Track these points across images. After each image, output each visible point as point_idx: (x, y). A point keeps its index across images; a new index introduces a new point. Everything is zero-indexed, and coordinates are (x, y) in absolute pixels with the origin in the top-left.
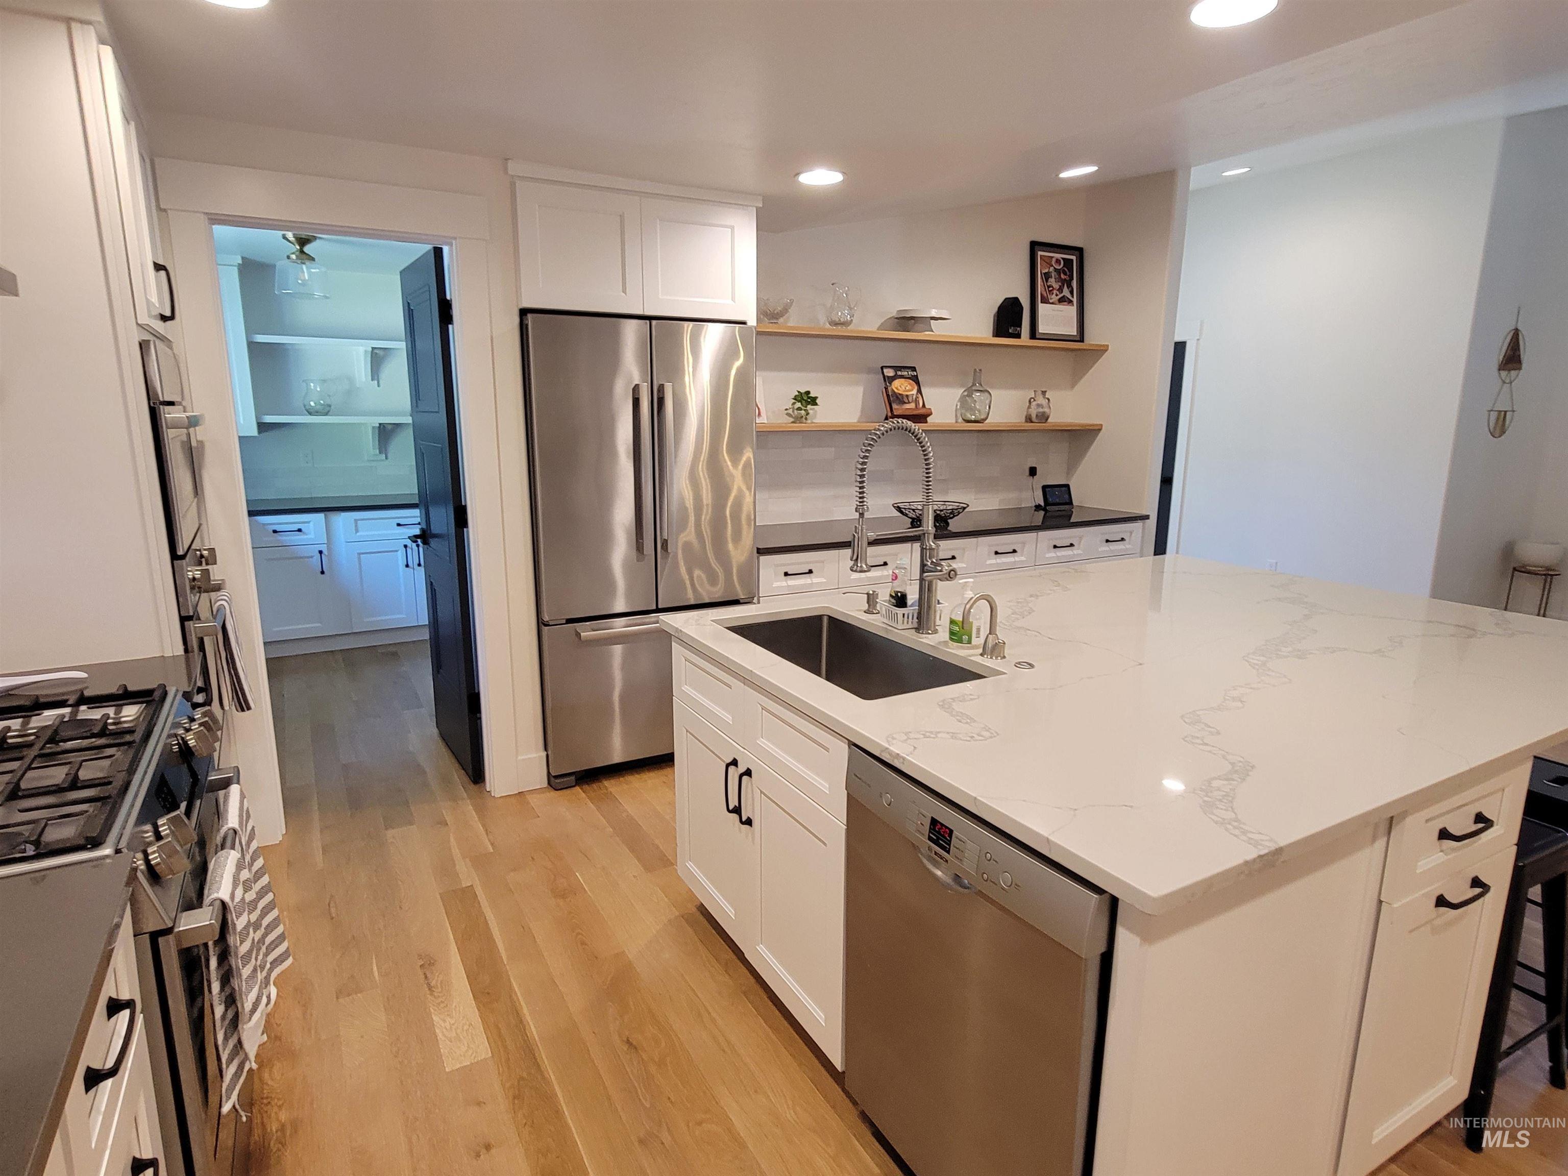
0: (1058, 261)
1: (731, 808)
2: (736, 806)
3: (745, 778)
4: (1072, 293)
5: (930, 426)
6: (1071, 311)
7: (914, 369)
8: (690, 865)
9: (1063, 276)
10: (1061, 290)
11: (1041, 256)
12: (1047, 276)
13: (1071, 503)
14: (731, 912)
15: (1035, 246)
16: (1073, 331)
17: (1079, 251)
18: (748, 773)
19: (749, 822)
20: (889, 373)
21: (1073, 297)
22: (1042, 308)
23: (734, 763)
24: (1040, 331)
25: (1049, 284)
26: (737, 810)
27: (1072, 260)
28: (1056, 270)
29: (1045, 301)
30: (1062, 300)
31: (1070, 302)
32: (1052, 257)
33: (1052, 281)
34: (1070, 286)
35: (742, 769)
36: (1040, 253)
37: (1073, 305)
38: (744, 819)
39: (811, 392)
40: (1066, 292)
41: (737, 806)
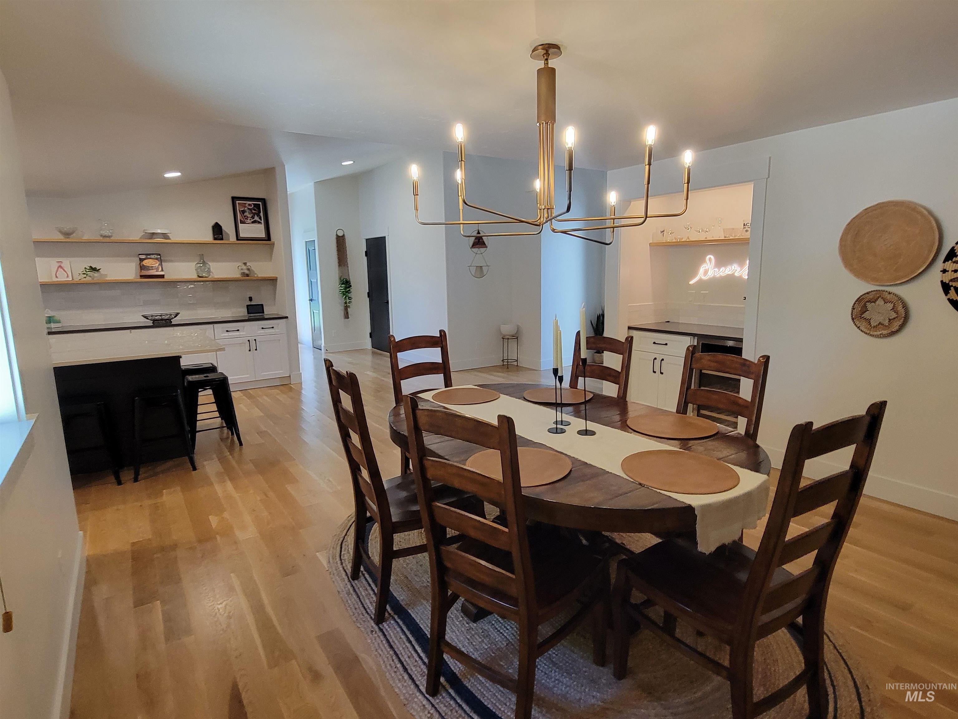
0: (249, 205)
4: (260, 218)
5: (166, 280)
6: (262, 227)
7: (159, 255)
9: (253, 211)
10: (253, 217)
11: (238, 203)
12: (243, 212)
13: (263, 312)
15: (234, 199)
16: (263, 235)
17: (264, 201)
20: (143, 257)
21: (261, 220)
22: (241, 226)
24: (241, 236)
25: (244, 215)
27: (260, 204)
28: (249, 209)
29: (242, 222)
30: (254, 222)
31: (259, 223)
32: (245, 204)
33: (247, 214)
34: (258, 215)
36: (237, 202)
37: (262, 224)
39: (97, 267)
40: (256, 218)
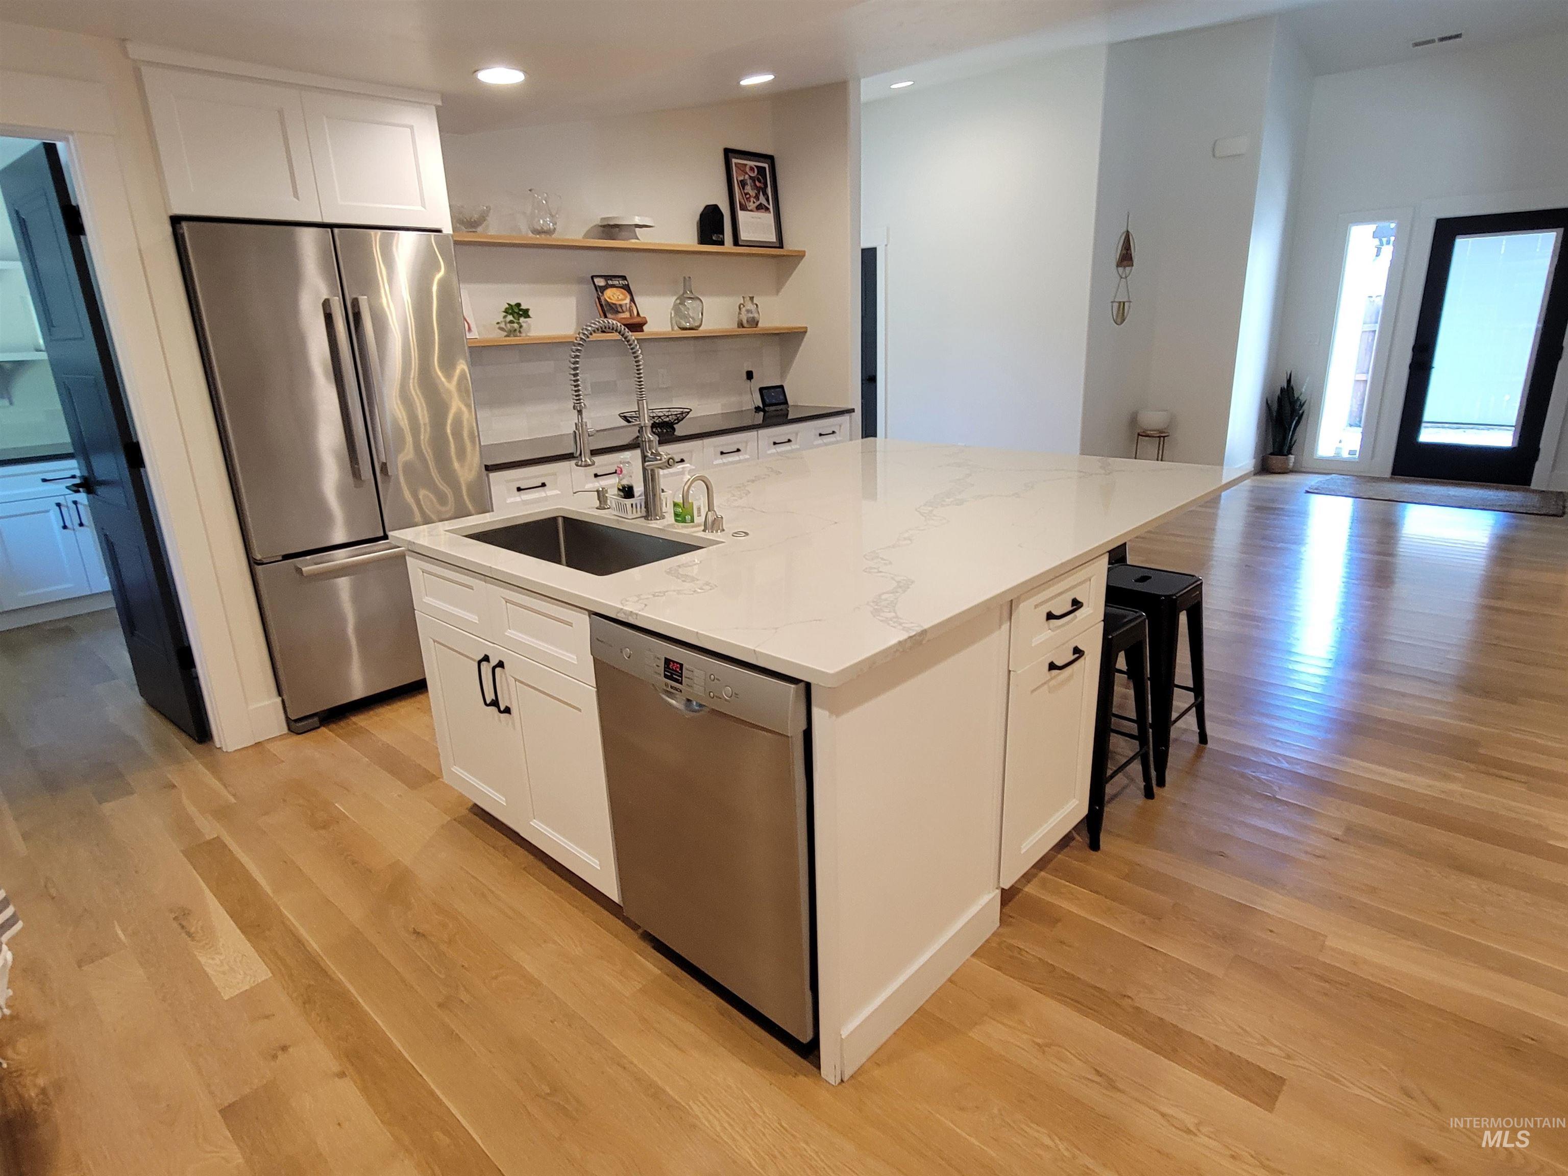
0: (752, 169)
1: (488, 702)
2: (493, 700)
3: (498, 670)
4: (768, 200)
5: (646, 335)
6: (769, 218)
7: (624, 278)
8: (456, 769)
9: (758, 184)
10: (757, 197)
11: (735, 163)
12: (743, 184)
13: (786, 402)
14: (502, 800)
15: (729, 153)
16: (773, 238)
17: (770, 159)
18: (501, 664)
19: (507, 710)
20: (600, 282)
21: (769, 204)
22: (742, 215)
23: (486, 659)
24: (742, 238)
25: (746, 191)
26: (495, 703)
27: (765, 168)
28: (751, 177)
29: (744, 208)
30: (760, 207)
31: (767, 209)
32: (746, 165)
33: (748, 189)
34: (765, 194)
35: (494, 662)
36: (734, 161)
37: (770, 212)
38: (502, 708)
39: (522, 304)
40: (762, 199)
41: (494, 698)
